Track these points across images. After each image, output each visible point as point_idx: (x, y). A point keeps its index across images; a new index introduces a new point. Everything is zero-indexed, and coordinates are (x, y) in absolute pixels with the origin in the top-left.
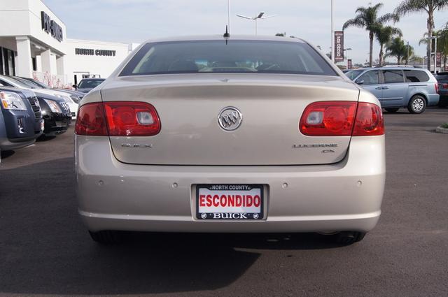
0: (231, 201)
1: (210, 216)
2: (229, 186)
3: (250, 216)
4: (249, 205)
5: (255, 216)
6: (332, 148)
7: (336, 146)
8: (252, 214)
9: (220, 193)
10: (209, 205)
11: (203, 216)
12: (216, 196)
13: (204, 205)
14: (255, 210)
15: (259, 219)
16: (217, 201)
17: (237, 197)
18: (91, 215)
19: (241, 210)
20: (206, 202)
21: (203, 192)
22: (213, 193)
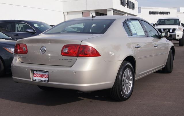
0: (41, 76)
1: (35, 80)
2: (41, 71)
3: (45, 81)
4: (45, 78)
5: (46, 81)
6: (71, 61)
7: (72, 60)
8: (45, 80)
9: (39, 73)
10: (36, 77)
11: (34, 80)
12: (38, 74)
13: (34, 76)
14: (47, 79)
15: (47, 82)
16: (38, 75)
17: (43, 75)
18: (15, 78)
19: (43, 79)
20: (35, 75)
21: (35, 72)
22: (37, 73)
